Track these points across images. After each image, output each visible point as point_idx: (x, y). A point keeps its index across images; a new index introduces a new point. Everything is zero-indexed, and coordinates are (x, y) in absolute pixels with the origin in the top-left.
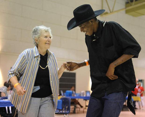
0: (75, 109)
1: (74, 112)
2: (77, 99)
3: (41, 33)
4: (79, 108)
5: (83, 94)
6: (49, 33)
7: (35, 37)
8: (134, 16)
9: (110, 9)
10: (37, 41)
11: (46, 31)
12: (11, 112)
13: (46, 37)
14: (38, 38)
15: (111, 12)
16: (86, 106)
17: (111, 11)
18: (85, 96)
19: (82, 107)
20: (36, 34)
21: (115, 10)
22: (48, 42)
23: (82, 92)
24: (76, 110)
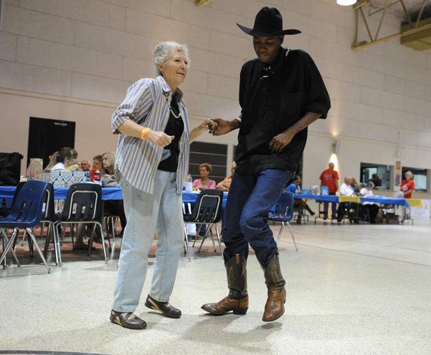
0: (299, 217)
1: (299, 222)
2: (304, 200)
3: (170, 53)
4: (308, 216)
5: (316, 191)
6: (184, 54)
7: (158, 60)
8: (416, 49)
9: (372, 34)
10: (161, 67)
11: (179, 51)
12: (190, 213)
13: (177, 61)
14: (163, 61)
15: (372, 41)
16: (320, 213)
17: (374, 39)
18: (318, 194)
19: (312, 213)
20: (160, 55)
21: (380, 36)
22: (181, 71)
23: (314, 187)
24: (302, 219)
